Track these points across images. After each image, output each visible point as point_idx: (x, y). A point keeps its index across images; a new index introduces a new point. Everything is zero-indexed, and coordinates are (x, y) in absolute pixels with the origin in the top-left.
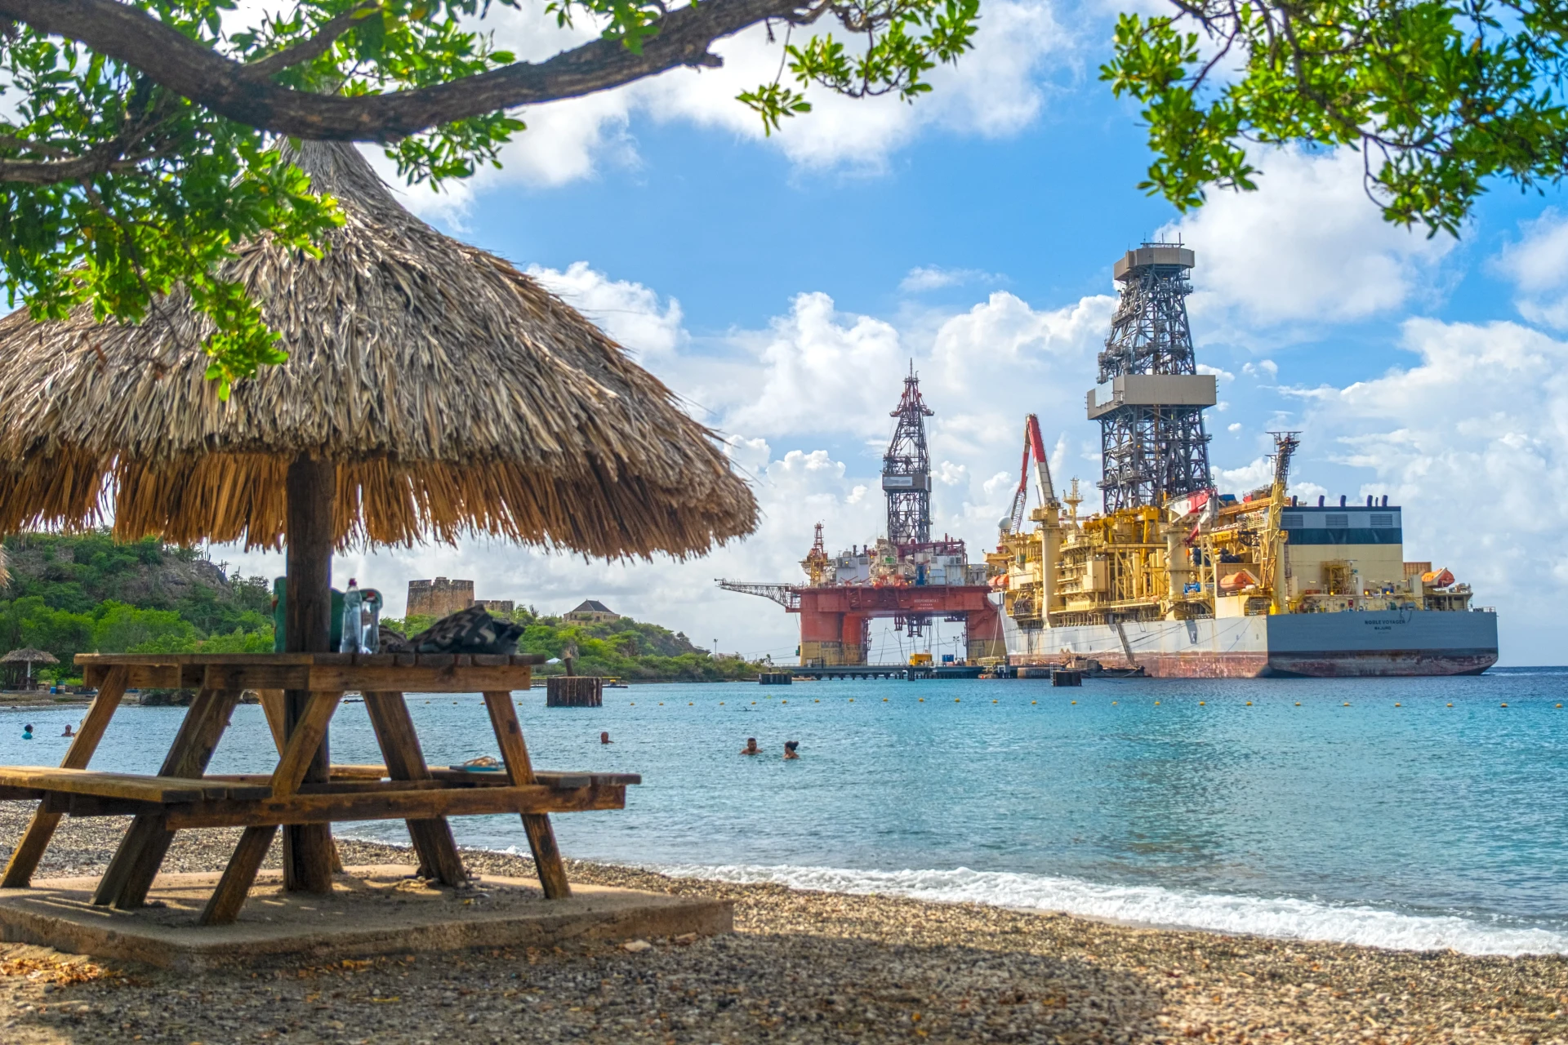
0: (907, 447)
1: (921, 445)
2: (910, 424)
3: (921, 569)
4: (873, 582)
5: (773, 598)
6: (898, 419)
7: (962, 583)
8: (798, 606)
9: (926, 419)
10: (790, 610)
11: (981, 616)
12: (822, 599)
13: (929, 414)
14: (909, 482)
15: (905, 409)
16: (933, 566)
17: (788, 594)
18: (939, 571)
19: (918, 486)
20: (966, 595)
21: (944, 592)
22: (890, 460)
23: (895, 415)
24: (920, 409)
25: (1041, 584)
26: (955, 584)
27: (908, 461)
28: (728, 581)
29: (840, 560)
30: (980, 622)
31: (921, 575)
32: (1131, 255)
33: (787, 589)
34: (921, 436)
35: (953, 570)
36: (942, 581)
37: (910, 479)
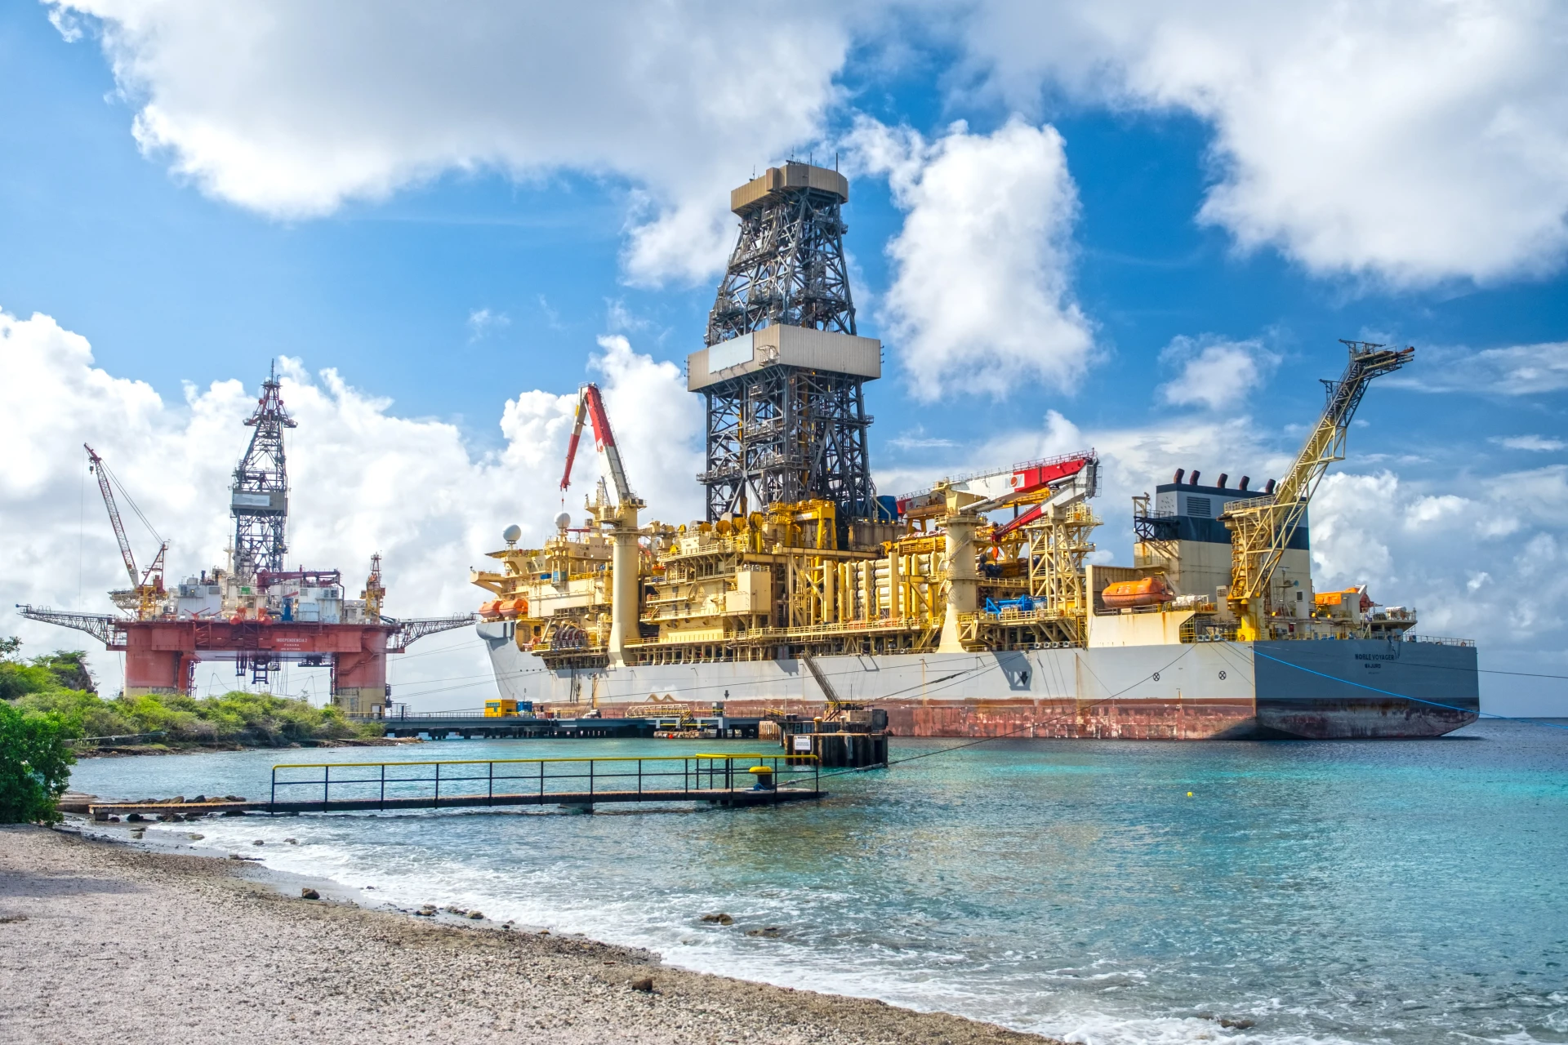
0: (263, 462)
1: (280, 460)
2: (269, 435)
3: (288, 601)
4: (229, 615)
5: (91, 632)
6: (253, 429)
7: (337, 622)
8: (124, 642)
9: (286, 432)
10: (112, 647)
11: (357, 659)
12: (157, 634)
13: (291, 425)
14: (264, 502)
15: (262, 418)
16: (302, 599)
17: (111, 627)
18: (308, 605)
19: (276, 507)
20: (342, 635)
21: (314, 630)
22: (241, 475)
23: (249, 423)
24: (280, 418)
25: (606, 609)
26: (329, 621)
27: (262, 479)
28: (35, 608)
29: (183, 588)
30: (355, 666)
31: (288, 609)
32: (777, 174)
33: (109, 621)
34: (280, 449)
35: (327, 604)
36: (313, 618)
37: (267, 498)
